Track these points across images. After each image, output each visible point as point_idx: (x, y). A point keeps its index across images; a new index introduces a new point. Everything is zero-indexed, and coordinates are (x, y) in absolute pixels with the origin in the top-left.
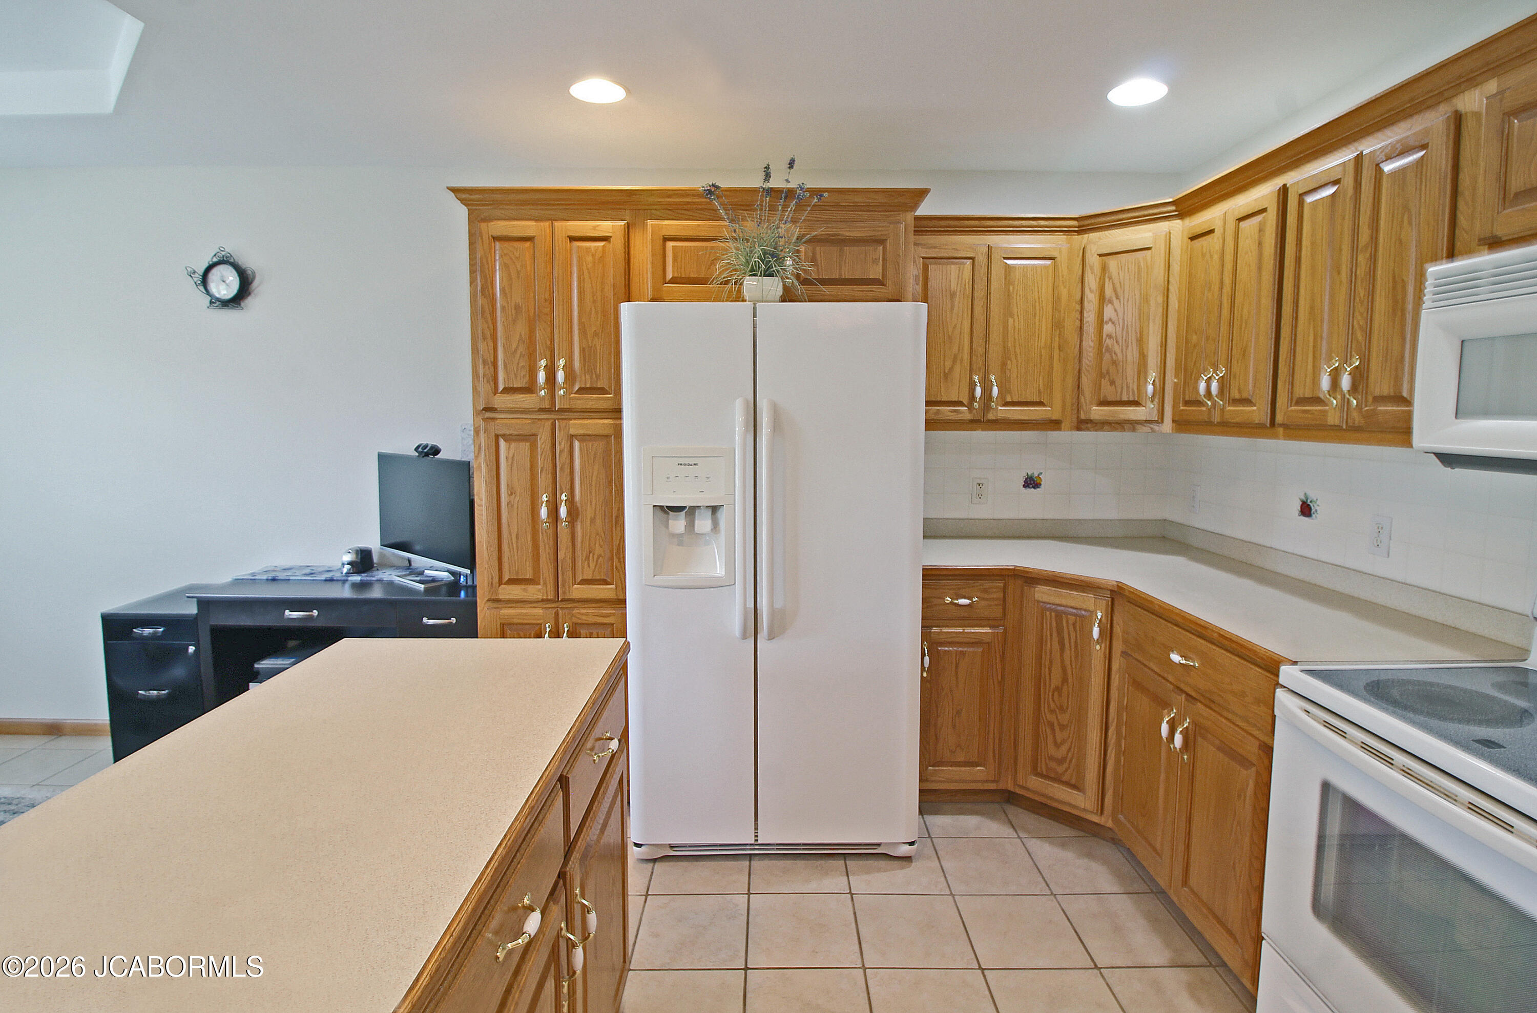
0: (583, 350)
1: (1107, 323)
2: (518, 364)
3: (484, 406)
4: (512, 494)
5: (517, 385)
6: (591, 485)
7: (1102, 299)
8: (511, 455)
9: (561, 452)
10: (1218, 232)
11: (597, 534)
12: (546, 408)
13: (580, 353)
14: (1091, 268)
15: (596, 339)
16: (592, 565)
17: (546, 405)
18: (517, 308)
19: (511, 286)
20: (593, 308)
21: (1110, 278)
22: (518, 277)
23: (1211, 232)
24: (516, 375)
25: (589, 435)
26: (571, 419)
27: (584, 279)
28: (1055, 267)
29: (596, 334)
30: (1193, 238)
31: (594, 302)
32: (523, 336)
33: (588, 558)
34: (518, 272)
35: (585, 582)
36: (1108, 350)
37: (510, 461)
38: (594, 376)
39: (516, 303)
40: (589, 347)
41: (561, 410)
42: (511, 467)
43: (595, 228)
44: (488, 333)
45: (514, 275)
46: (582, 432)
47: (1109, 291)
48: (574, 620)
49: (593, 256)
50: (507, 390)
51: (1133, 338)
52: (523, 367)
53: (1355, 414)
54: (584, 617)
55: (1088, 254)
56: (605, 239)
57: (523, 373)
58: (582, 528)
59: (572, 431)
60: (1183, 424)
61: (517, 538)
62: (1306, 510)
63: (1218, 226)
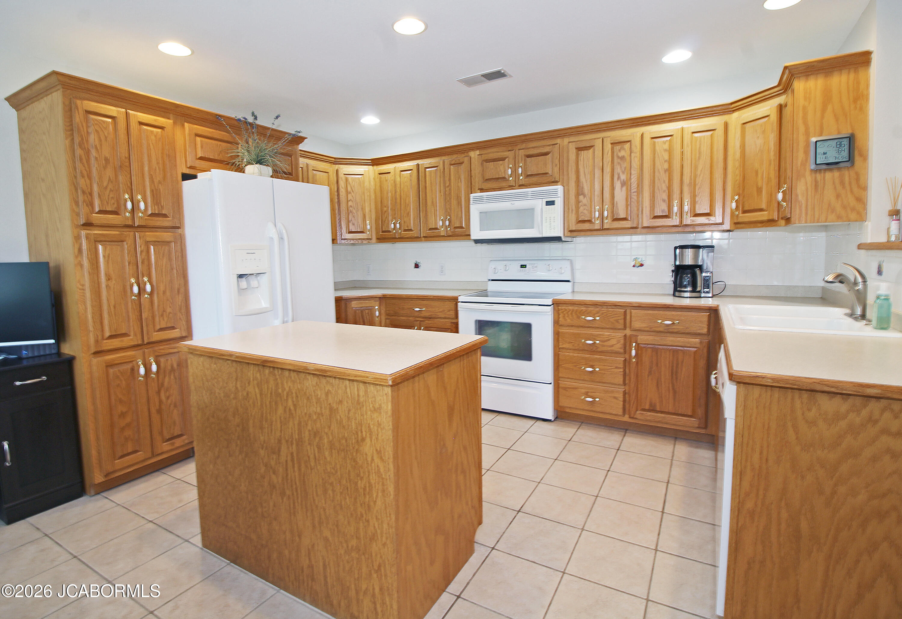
0: (152, 191)
1: (350, 201)
2: (109, 195)
3: (84, 222)
4: (109, 279)
5: (109, 209)
6: (162, 271)
7: (347, 192)
8: (107, 254)
9: (141, 252)
10: (392, 174)
11: (168, 300)
12: (129, 225)
13: (151, 193)
14: (342, 178)
15: (160, 185)
16: (166, 319)
17: (130, 223)
18: (107, 160)
19: (101, 145)
20: (157, 168)
21: (349, 183)
22: (106, 140)
23: (389, 173)
24: (108, 203)
25: (158, 242)
26: (146, 232)
27: (150, 149)
28: (328, 176)
29: (160, 182)
30: (380, 174)
31: (158, 163)
32: (111, 178)
33: (162, 315)
34: (106, 138)
35: (161, 330)
36: (351, 212)
37: (107, 259)
38: (160, 207)
39: (105, 156)
40: (156, 189)
41: (139, 227)
42: (107, 262)
43: (155, 120)
44: (85, 173)
45: (103, 138)
46: (154, 239)
47: (349, 189)
48: (157, 354)
49: (155, 136)
50: (100, 212)
51: (360, 208)
52: (112, 198)
53: (449, 232)
54: (162, 351)
55: (339, 173)
56: (162, 128)
57: (113, 201)
58: (158, 297)
59: (148, 239)
60: (381, 239)
61: (115, 307)
62: (417, 266)
63: (392, 171)
